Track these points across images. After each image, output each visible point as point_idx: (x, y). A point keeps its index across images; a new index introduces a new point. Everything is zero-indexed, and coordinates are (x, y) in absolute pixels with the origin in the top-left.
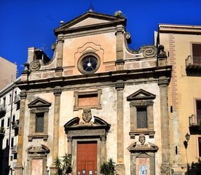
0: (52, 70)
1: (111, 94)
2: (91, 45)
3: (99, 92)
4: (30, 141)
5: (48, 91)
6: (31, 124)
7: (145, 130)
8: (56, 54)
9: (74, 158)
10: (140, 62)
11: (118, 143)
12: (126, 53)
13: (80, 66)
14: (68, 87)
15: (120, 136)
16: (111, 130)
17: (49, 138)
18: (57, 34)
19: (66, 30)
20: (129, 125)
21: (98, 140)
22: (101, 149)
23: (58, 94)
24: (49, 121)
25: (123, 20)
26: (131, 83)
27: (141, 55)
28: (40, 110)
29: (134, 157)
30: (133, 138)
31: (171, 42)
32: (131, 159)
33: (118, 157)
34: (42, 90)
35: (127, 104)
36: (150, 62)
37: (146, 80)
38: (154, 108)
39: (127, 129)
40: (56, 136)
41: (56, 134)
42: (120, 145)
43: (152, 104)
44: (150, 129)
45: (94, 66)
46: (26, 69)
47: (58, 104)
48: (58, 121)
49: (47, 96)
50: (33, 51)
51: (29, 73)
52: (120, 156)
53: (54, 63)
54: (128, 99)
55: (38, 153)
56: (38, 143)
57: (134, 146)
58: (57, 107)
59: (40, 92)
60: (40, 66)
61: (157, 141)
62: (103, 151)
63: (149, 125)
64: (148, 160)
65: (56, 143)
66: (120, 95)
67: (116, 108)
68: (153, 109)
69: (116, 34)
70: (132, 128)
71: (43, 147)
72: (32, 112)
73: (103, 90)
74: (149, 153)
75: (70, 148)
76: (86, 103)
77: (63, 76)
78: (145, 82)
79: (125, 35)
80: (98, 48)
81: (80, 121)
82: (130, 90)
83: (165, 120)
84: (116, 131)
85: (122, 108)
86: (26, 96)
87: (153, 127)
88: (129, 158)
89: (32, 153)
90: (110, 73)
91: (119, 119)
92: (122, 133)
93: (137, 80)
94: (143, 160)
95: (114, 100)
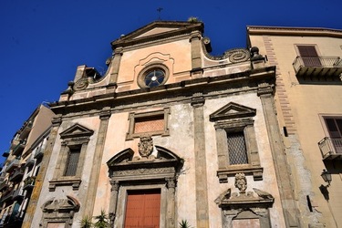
0: (103, 87)
1: (183, 114)
2: (157, 55)
3: (166, 112)
4: (52, 190)
5: (92, 115)
6: (60, 162)
7: (245, 166)
8: (111, 70)
9: (119, 220)
10: (226, 69)
11: (197, 192)
12: (205, 60)
13: (140, 80)
14: (121, 107)
15: (201, 178)
16: (184, 168)
17: (81, 185)
18: (114, 47)
19: (127, 41)
20: (216, 159)
21: (162, 187)
22: (167, 204)
23: (105, 117)
24: (87, 157)
25: (199, 25)
26: (215, 97)
27: (227, 60)
28: (77, 141)
29: (229, 219)
30: (223, 181)
31: (268, 45)
32: (224, 222)
33: (198, 219)
34: (84, 113)
35: (210, 127)
36: (240, 68)
37: (238, 90)
38: (256, 129)
39: (212, 166)
40: (93, 181)
41: (94, 177)
42: (201, 195)
43: (251, 123)
44: (253, 164)
45: (161, 79)
46: (69, 88)
47: (104, 131)
48: (100, 157)
49: (90, 121)
50: (83, 69)
51: (70, 94)
52: (202, 217)
53: (107, 80)
54: (212, 119)
55: (60, 211)
56: (63, 194)
57: (228, 196)
58: (101, 136)
59: (81, 116)
60: (87, 84)
61: (268, 185)
62: (170, 206)
63: (251, 157)
64: (257, 223)
65: (91, 193)
66: (198, 113)
67: (192, 133)
68: (253, 131)
69: (190, 41)
70: (220, 163)
71: (70, 200)
72: (64, 145)
73: (172, 108)
74: (256, 210)
75: (114, 201)
76: (145, 128)
77: (117, 91)
78: (237, 93)
79: (203, 41)
80: (167, 57)
81: (135, 156)
82: (214, 105)
83: (278, 148)
84: (193, 170)
85: (203, 132)
86: (61, 123)
87: (258, 160)
88: (220, 220)
89: (51, 211)
90: (183, 84)
91: (198, 150)
92: (204, 173)
93: (223, 92)
94: (247, 224)
95: (189, 122)
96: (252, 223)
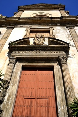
1: (62, 31)
2: (43, 13)
3: (51, 29)
23: (11, 28)
47: (8, 33)
66: (73, 31)
69: (59, 11)
73: (55, 28)
79: (66, 11)
90: (61, 18)
95: (67, 34)
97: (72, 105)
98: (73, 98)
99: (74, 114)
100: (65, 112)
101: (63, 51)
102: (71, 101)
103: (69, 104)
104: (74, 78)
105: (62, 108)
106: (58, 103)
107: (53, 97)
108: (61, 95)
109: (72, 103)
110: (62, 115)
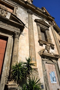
1: (24, 13)
16: (23, 33)
30: (41, 45)
35: (35, 23)
39: (36, 37)
43: (48, 30)
63: (50, 40)
64: (54, 66)
73: (19, 8)
74: (54, 60)
84: (27, 35)
90: (26, 3)
94: (51, 66)
95: (26, 17)
96: (52, 66)
97: (14, 67)
98: (16, 63)
99: (13, 72)
100: (8, 71)
101: (19, 28)
102: (14, 64)
103: (12, 66)
104: (21, 50)
105: (7, 68)
106: (4, 64)
107: (1, 60)
108: (8, 60)
109: (14, 66)
110: (5, 73)
